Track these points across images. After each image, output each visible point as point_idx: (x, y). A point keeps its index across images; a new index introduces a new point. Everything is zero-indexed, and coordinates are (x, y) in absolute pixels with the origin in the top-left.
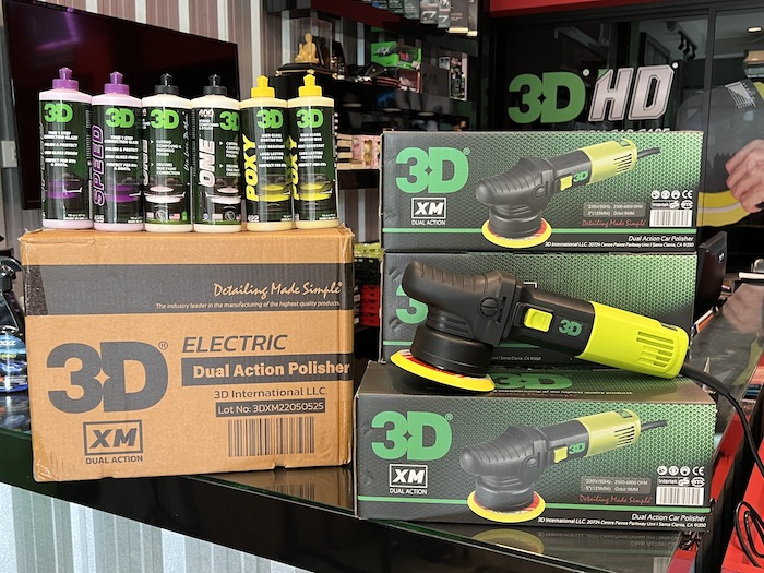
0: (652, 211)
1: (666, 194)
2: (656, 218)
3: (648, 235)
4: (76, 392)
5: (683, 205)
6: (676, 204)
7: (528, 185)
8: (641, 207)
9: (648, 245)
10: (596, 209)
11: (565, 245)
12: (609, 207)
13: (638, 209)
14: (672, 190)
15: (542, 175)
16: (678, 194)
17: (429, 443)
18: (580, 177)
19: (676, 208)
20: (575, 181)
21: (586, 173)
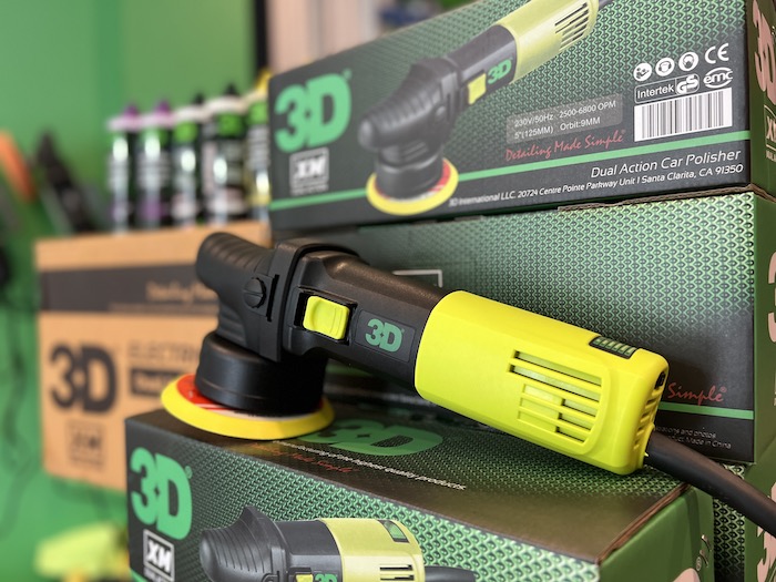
0: (638, 110)
1: (665, 67)
2: (645, 123)
4: (64, 391)
5: (708, 79)
6: (693, 82)
7: (423, 107)
8: (612, 104)
9: (632, 182)
10: (529, 126)
11: (479, 200)
12: (550, 117)
13: (607, 110)
14: (680, 53)
15: (440, 86)
16: (694, 59)
17: (174, 510)
18: (499, 74)
19: (690, 92)
20: (491, 81)
21: (508, 64)
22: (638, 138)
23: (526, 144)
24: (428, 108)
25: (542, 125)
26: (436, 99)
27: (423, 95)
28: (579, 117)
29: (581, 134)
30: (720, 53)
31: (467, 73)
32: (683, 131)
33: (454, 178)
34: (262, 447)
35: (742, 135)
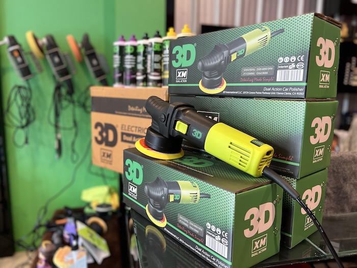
0: (278, 71)
1: (287, 60)
2: (280, 76)
3: (275, 87)
4: (99, 138)
5: (298, 66)
8: (271, 69)
9: (274, 93)
10: (248, 71)
11: (232, 93)
12: (254, 70)
13: (270, 70)
14: (291, 56)
15: (223, 54)
16: (294, 58)
17: (138, 177)
18: (241, 53)
19: (293, 69)
20: (238, 55)
21: (244, 50)
22: (277, 80)
23: (247, 77)
24: (219, 60)
25: (251, 72)
26: (222, 58)
27: (218, 56)
28: (262, 71)
29: (262, 76)
30: (302, 58)
31: (232, 51)
32: (289, 80)
33: (225, 85)
34: (163, 161)
35: (305, 84)
